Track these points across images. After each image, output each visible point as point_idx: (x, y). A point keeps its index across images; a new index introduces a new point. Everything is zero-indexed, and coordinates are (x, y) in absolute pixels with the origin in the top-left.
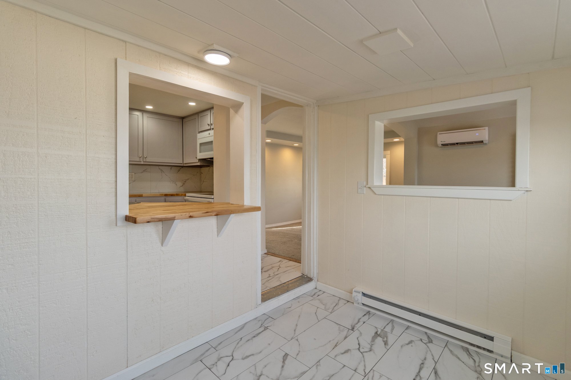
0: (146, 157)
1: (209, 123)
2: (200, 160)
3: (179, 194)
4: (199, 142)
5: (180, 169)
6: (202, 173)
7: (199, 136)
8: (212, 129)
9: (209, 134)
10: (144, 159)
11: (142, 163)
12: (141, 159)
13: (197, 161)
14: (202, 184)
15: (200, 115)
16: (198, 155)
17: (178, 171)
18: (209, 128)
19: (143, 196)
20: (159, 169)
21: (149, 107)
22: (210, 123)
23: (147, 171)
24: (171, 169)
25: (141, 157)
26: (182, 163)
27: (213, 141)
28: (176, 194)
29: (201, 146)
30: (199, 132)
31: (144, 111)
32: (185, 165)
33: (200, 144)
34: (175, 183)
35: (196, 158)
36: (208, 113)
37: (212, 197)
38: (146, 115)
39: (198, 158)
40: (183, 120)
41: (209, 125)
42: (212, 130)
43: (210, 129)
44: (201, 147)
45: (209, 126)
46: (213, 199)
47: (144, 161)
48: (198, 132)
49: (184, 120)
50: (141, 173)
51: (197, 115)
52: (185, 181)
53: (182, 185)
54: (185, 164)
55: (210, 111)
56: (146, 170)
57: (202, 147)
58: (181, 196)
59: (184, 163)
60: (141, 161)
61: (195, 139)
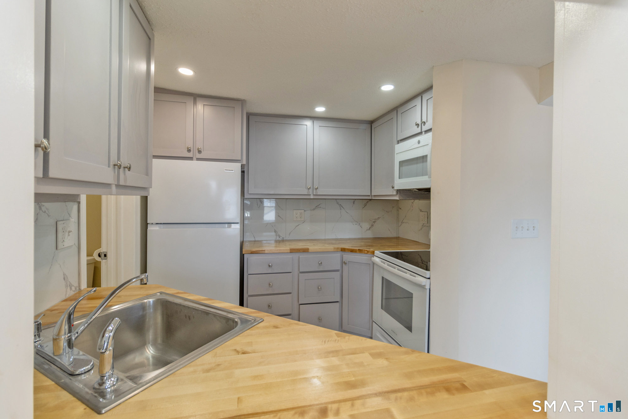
0: (317, 188)
1: (419, 122)
2: (399, 191)
3: (363, 250)
4: (399, 158)
5: (367, 202)
6: (400, 209)
7: (399, 148)
8: (423, 133)
9: (419, 142)
10: (314, 191)
11: (312, 197)
12: (311, 191)
13: (395, 193)
14: (400, 225)
15: (400, 110)
16: (395, 182)
17: (364, 206)
18: (418, 130)
19: (310, 251)
20: (338, 203)
21: (320, 109)
22: (421, 120)
23: (321, 207)
24: (354, 203)
25: (310, 188)
26: (370, 194)
27: (426, 156)
28: (359, 249)
29: (402, 166)
30: (398, 141)
31: (314, 118)
32: (373, 198)
33: (400, 162)
34: (360, 224)
35: (393, 187)
36: (418, 101)
37: (427, 274)
38: (317, 124)
39: (396, 188)
40: (372, 125)
41: (417, 125)
42: (425, 134)
43: (420, 133)
44: (401, 168)
45: (418, 127)
46: (429, 278)
47: (314, 194)
48: (396, 142)
49: (374, 125)
50: (312, 210)
51: (396, 111)
52: (374, 221)
53: (370, 228)
54: (374, 196)
55: (420, 97)
56: (319, 206)
57: (405, 168)
58: (367, 253)
59: (372, 195)
60: (310, 195)
61: (391, 154)
